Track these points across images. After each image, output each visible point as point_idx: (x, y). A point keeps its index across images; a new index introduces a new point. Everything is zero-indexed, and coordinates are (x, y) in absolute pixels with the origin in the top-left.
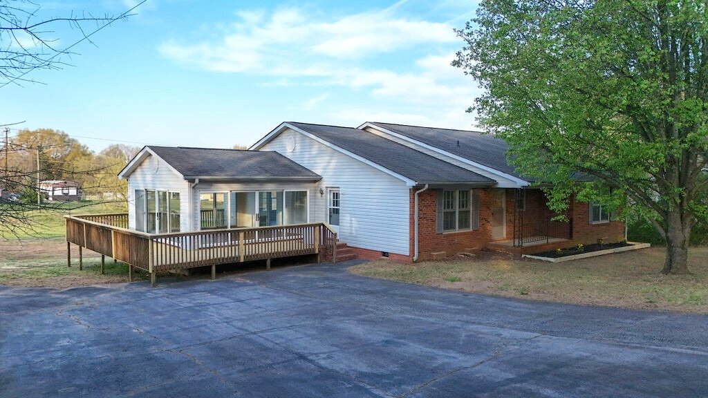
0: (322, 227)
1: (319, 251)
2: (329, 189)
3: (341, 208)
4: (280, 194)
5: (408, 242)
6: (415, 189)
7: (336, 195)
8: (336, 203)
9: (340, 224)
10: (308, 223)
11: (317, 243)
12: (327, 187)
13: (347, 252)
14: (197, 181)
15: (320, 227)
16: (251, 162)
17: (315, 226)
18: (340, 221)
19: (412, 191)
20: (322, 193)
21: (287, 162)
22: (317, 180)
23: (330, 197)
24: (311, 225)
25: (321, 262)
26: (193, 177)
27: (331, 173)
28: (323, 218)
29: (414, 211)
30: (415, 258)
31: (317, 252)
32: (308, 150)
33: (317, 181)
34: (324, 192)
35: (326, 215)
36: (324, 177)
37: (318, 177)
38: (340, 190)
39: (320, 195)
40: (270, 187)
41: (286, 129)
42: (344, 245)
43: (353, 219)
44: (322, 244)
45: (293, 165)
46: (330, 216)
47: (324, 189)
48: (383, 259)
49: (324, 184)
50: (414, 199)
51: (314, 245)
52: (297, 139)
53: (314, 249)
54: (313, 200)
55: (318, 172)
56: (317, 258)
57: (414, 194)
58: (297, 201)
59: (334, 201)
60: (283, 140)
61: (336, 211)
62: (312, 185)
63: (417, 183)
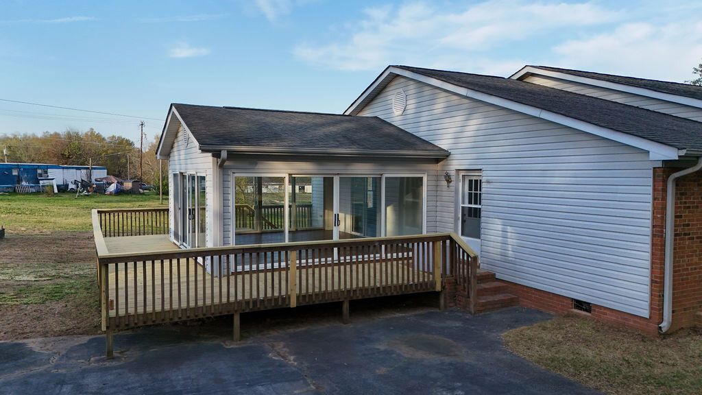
0: (448, 242)
1: (443, 287)
2: (462, 173)
3: (484, 207)
4: (377, 182)
5: (647, 289)
6: (669, 167)
7: (475, 185)
8: (475, 197)
9: (482, 236)
10: (425, 233)
11: (439, 272)
12: (458, 170)
13: (496, 291)
14: (224, 154)
15: (444, 243)
16: (333, 129)
17: (434, 240)
18: (482, 231)
19: (660, 172)
20: (449, 181)
21: (392, 130)
22: (441, 157)
23: (463, 188)
24: (428, 239)
25: (446, 307)
26: (218, 148)
27: (469, 145)
28: (450, 225)
29: (663, 219)
30: (665, 325)
31: (438, 288)
32: (427, 108)
33: (442, 160)
34: (453, 178)
35: (456, 219)
36: (452, 152)
37: (443, 153)
38: (483, 173)
39: (445, 183)
40: (362, 170)
41: (393, 77)
42: (491, 277)
43: (509, 229)
44: (448, 272)
45: (401, 134)
46: (463, 221)
47: (453, 173)
48: (577, 316)
49: (455, 164)
50: (665, 190)
51: (433, 273)
52: (410, 92)
53: (433, 284)
54: (434, 193)
55: (444, 144)
56: (438, 299)
57: (665, 182)
58: (407, 193)
59: (470, 195)
60: (389, 98)
61: (476, 213)
62: (432, 167)
63: (683, 153)
